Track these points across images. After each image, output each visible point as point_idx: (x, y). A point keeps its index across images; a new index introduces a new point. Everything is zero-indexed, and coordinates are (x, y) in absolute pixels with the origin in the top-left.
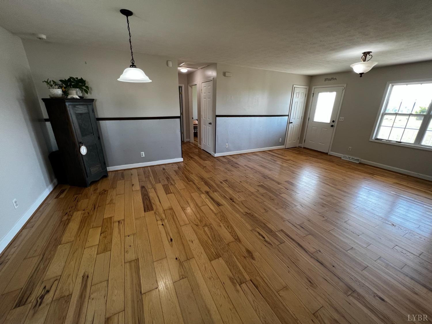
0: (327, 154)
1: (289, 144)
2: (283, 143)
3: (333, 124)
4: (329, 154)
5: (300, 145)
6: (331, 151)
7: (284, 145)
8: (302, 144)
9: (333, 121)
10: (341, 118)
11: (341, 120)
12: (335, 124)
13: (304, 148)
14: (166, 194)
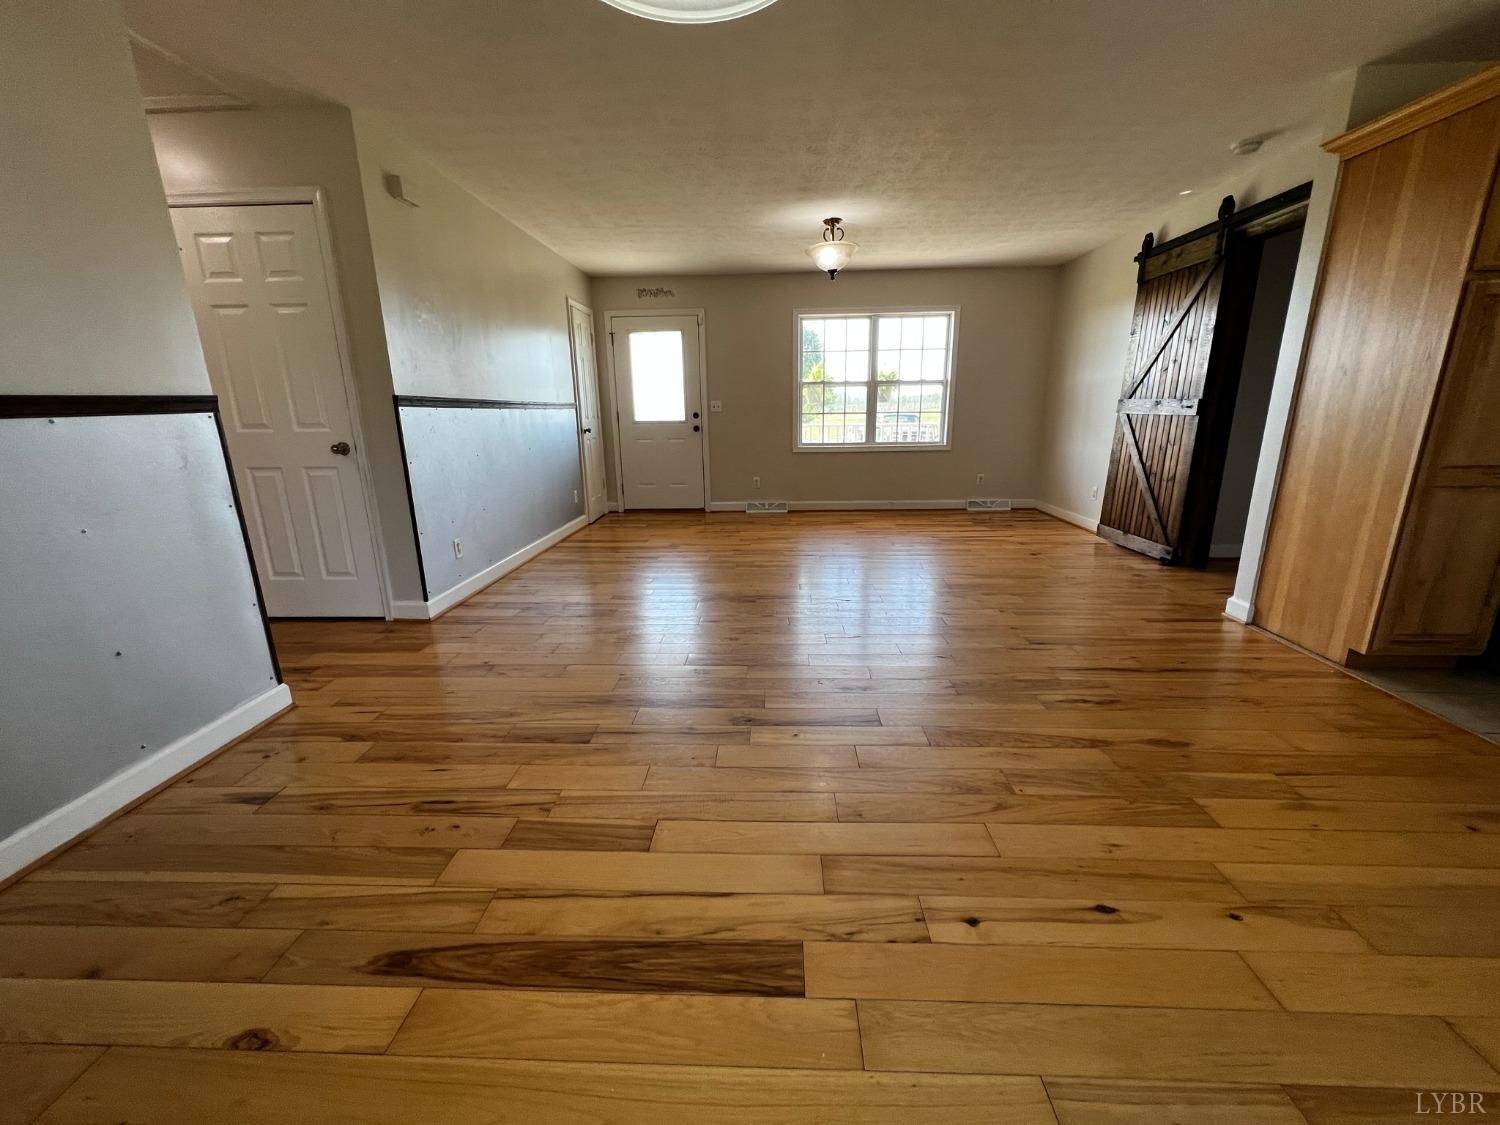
0: (702, 510)
1: (595, 503)
2: (579, 510)
3: (697, 422)
4: (707, 510)
5: (612, 506)
6: (713, 500)
7: (582, 513)
8: (617, 501)
9: (696, 415)
10: (713, 403)
11: (716, 409)
12: (704, 421)
13: (627, 511)
14: (647, 850)
